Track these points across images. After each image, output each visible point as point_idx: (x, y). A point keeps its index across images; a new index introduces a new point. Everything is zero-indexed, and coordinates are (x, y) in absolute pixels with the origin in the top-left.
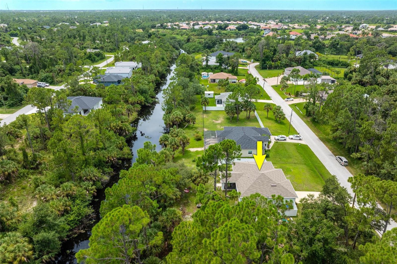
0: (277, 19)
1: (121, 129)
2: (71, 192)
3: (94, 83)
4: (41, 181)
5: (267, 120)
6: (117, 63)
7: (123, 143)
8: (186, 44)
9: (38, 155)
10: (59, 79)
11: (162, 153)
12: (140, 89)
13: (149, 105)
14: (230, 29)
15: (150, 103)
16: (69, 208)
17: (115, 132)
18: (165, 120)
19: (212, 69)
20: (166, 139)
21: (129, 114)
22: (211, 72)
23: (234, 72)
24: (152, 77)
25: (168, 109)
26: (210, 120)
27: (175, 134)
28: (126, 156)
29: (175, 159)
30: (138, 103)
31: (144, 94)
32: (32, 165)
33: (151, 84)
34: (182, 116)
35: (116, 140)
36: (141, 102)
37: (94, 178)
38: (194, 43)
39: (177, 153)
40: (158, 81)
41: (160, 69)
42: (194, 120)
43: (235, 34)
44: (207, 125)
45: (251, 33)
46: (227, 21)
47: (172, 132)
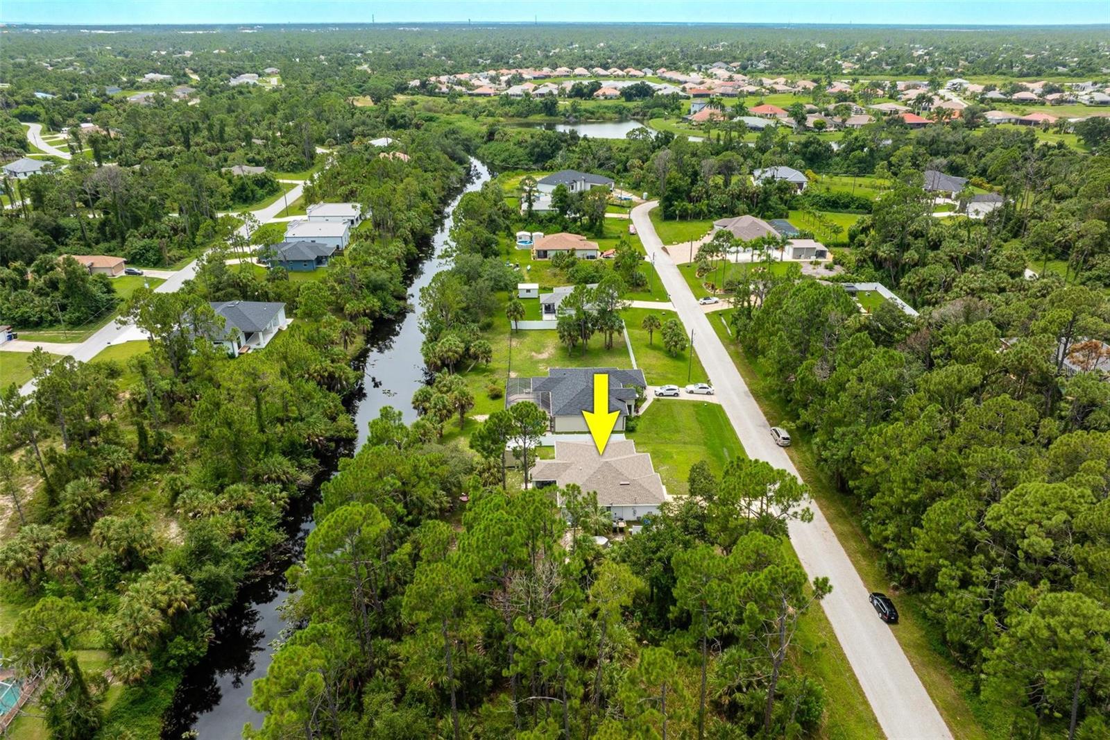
0: (735, 59)
1: (331, 376)
2: (245, 502)
3: (259, 262)
4: (182, 484)
5: (650, 352)
6: (311, 207)
7: (336, 406)
8: (485, 146)
9: (167, 433)
10: (175, 253)
11: (417, 426)
12: (370, 282)
13: (391, 317)
14: (604, 94)
15: (392, 313)
16: (243, 530)
17: (319, 383)
18: (426, 355)
19: (541, 222)
20: (426, 397)
21: (346, 341)
22: (541, 231)
23: (595, 229)
24: (397, 248)
25: (431, 331)
26: (525, 352)
27: (445, 385)
28: (343, 434)
29: (443, 439)
30: (365, 315)
31: (379, 292)
32: (156, 454)
33: (395, 266)
34: (462, 345)
35: (323, 400)
36: (373, 312)
37: (283, 478)
38: (503, 145)
39: (448, 426)
40: (412, 254)
41: (418, 225)
42: (487, 353)
43: (616, 112)
44: (517, 363)
45: (656, 110)
46: (601, 67)
47: (440, 382)
